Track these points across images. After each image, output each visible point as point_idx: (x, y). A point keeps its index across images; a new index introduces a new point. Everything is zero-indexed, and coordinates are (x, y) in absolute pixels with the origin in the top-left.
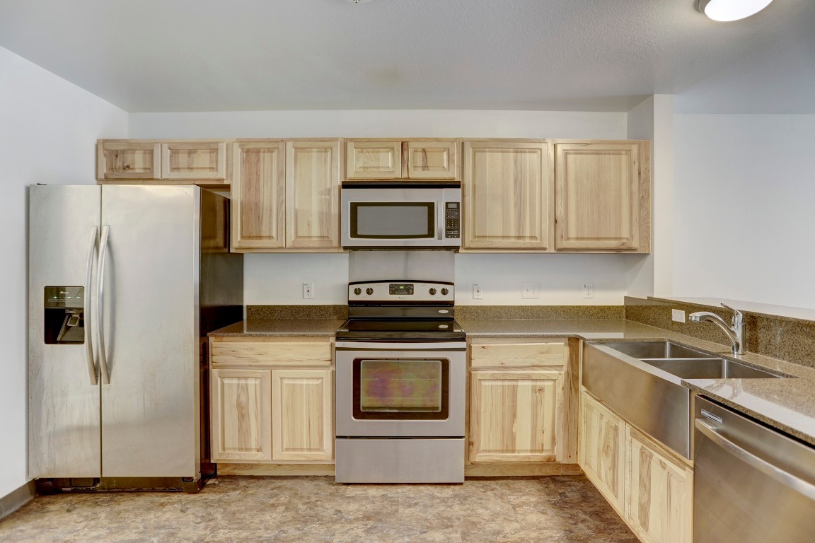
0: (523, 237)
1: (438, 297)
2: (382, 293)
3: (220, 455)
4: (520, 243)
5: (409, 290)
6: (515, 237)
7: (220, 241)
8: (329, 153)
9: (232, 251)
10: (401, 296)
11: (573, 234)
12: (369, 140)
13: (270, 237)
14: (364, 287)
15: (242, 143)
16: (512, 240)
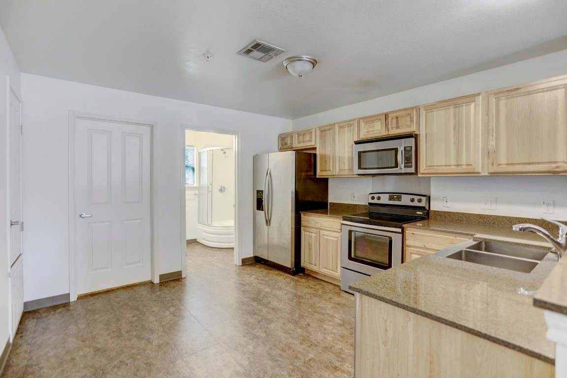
0: (461, 165)
1: (416, 204)
2: (385, 199)
3: (303, 264)
4: (459, 170)
5: (399, 199)
6: (455, 165)
7: (312, 173)
8: (352, 127)
9: (317, 177)
10: (394, 202)
11: (503, 161)
12: (370, 117)
13: (330, 170)
14: (376, 196)
15: (320, 128)
16: (453, 167)
